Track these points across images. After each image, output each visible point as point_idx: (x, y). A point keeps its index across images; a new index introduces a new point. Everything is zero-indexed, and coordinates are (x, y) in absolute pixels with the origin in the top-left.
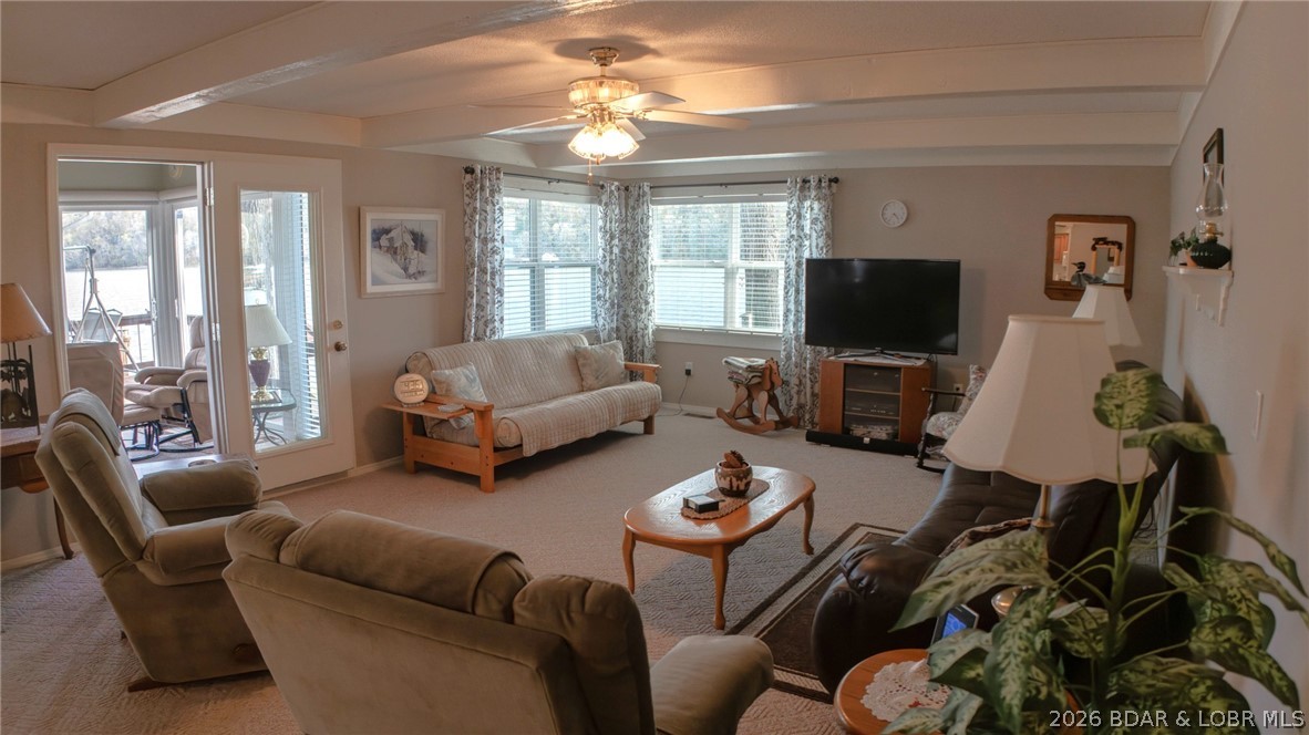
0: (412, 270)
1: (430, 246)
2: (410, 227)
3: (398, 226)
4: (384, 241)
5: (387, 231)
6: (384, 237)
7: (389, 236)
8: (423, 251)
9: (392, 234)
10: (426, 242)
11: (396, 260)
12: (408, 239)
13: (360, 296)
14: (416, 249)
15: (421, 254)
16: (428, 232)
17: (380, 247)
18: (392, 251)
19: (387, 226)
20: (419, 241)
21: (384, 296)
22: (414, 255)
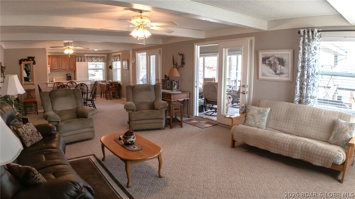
0: (278, 72)
1: (286, 63)
2: (277, 56)
3: (272, 56)
4: (267, 62)
5: (268, 58)
6: (267, 60)
7: (269, 60)
8: (283, 65)
9: (270, 59)
10: (284, 62)
11: (271, 68)
12: (276, 60)
13: (258, 79)
14: (280, 64)
15: (282, 66)
16: (285, 58)
17: (266, 64)
18: (270, 65)
19: (268, 56)
20: (282, 62)
21: (266, 80)
22: (279, 67)
